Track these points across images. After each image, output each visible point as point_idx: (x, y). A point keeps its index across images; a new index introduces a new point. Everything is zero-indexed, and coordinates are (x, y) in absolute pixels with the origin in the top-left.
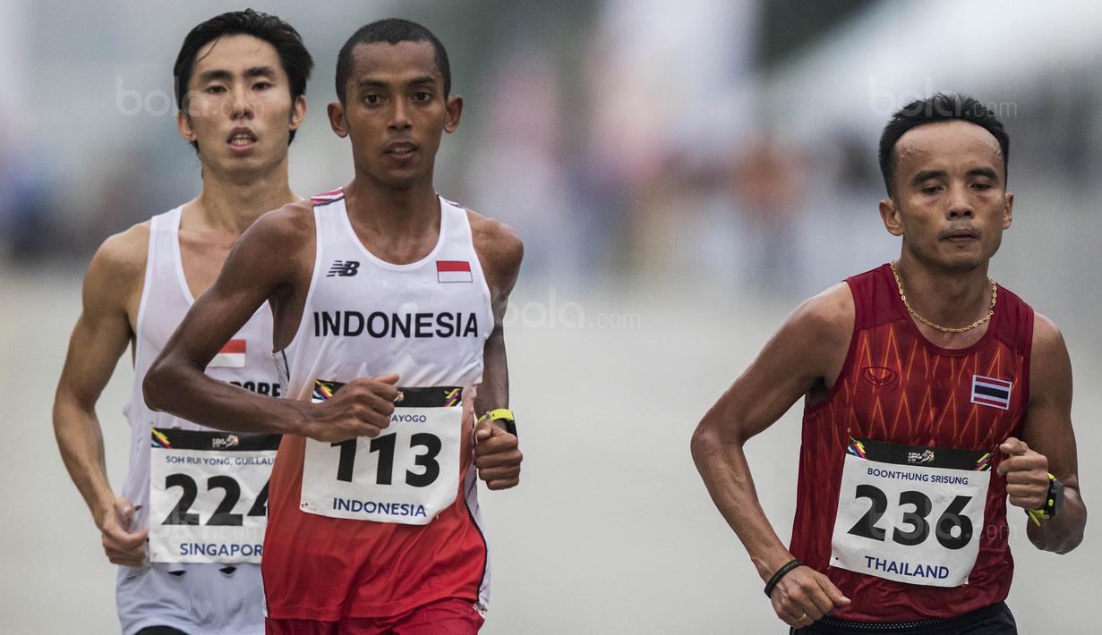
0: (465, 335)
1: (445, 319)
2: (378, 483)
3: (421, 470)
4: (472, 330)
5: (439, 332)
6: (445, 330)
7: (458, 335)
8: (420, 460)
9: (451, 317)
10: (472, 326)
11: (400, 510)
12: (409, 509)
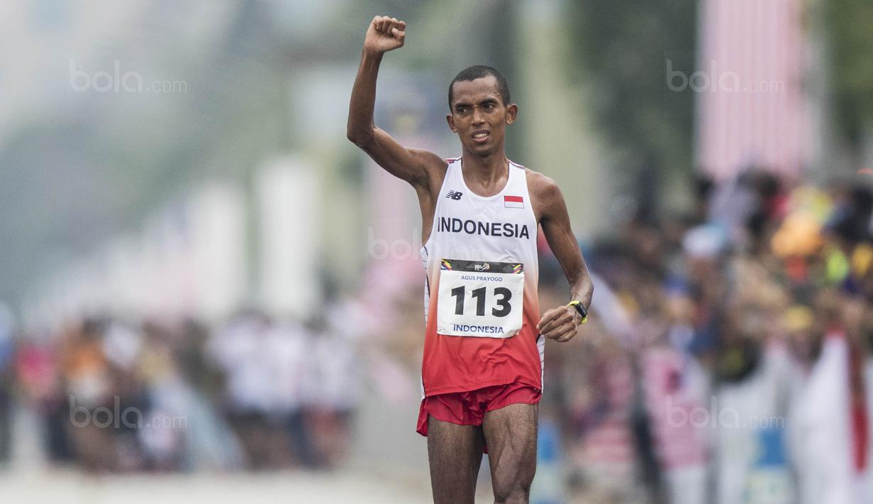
0: (521, 237)
1: (508, 227)
2: (477, 315)
3: (501, 308)
4: (524, 234)
5: (505, 234)
6: (509, 233)
7: (516, 236)
8: (500, 302)
9: (512, 226)
10: (525, 232)
11: (490, 330)
12: (494, 329)
